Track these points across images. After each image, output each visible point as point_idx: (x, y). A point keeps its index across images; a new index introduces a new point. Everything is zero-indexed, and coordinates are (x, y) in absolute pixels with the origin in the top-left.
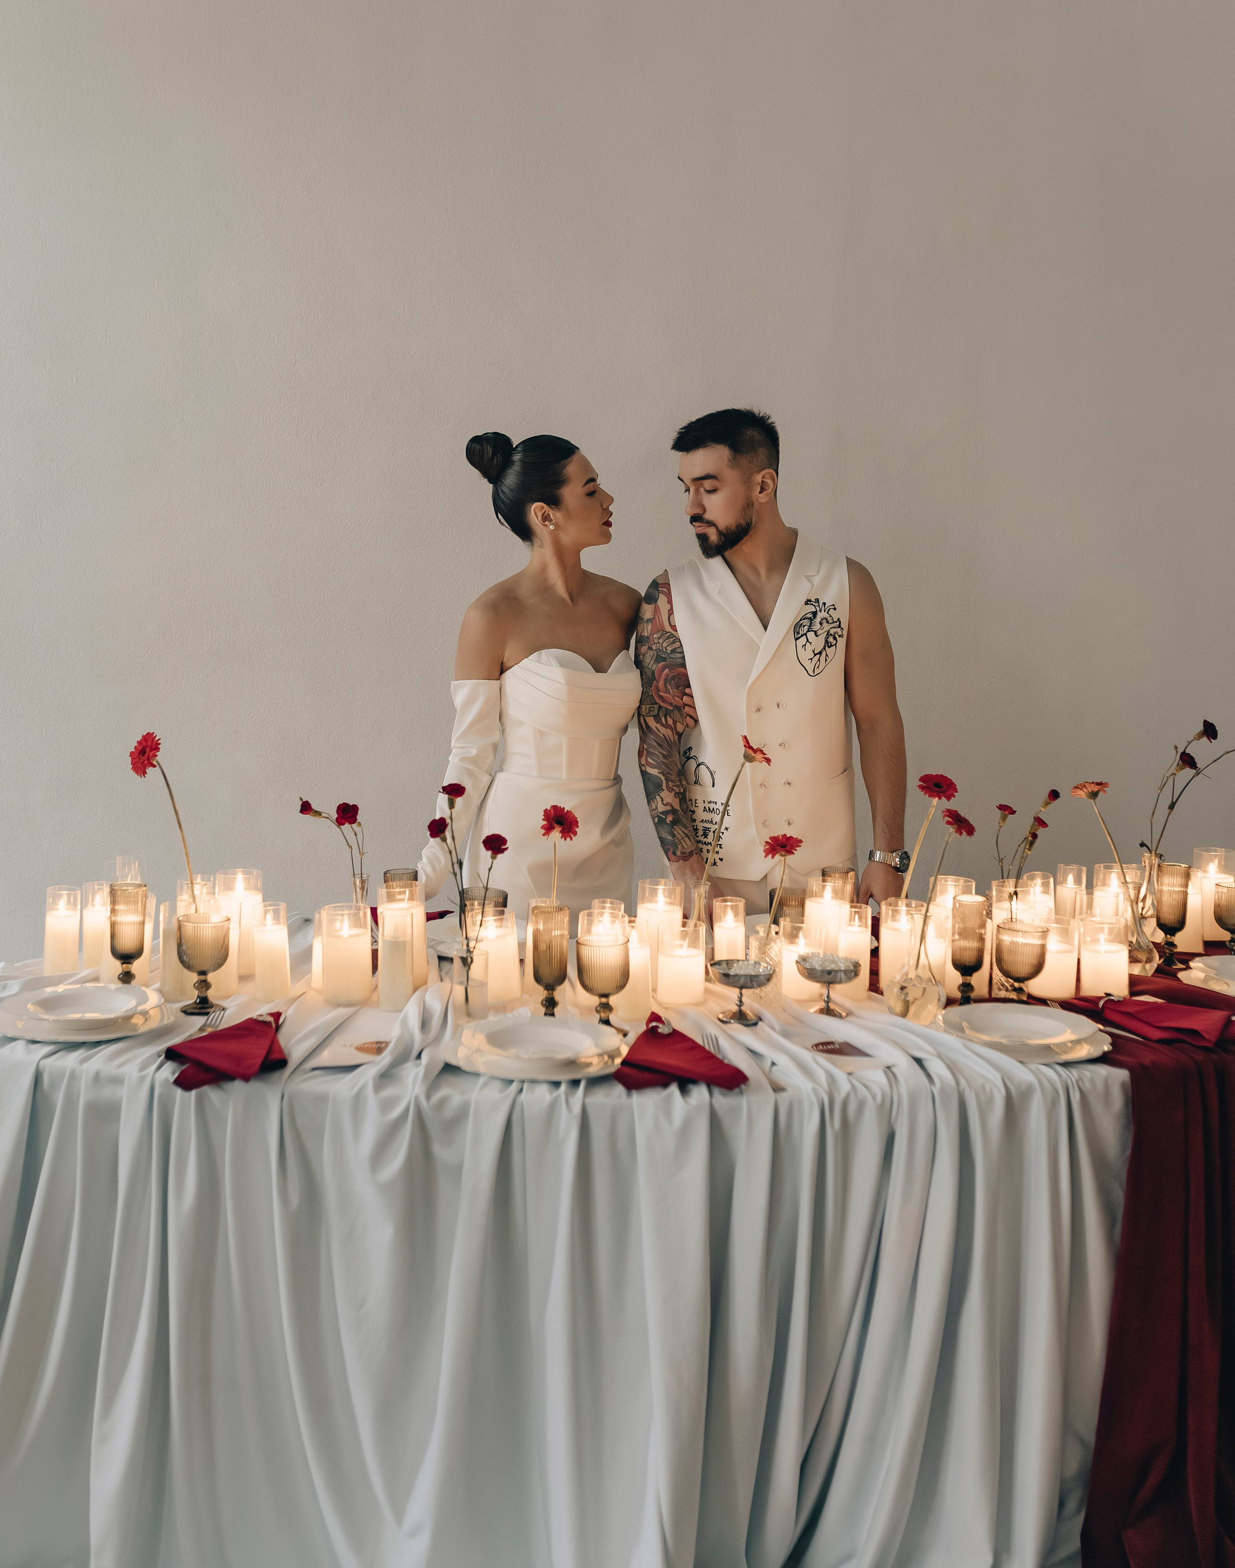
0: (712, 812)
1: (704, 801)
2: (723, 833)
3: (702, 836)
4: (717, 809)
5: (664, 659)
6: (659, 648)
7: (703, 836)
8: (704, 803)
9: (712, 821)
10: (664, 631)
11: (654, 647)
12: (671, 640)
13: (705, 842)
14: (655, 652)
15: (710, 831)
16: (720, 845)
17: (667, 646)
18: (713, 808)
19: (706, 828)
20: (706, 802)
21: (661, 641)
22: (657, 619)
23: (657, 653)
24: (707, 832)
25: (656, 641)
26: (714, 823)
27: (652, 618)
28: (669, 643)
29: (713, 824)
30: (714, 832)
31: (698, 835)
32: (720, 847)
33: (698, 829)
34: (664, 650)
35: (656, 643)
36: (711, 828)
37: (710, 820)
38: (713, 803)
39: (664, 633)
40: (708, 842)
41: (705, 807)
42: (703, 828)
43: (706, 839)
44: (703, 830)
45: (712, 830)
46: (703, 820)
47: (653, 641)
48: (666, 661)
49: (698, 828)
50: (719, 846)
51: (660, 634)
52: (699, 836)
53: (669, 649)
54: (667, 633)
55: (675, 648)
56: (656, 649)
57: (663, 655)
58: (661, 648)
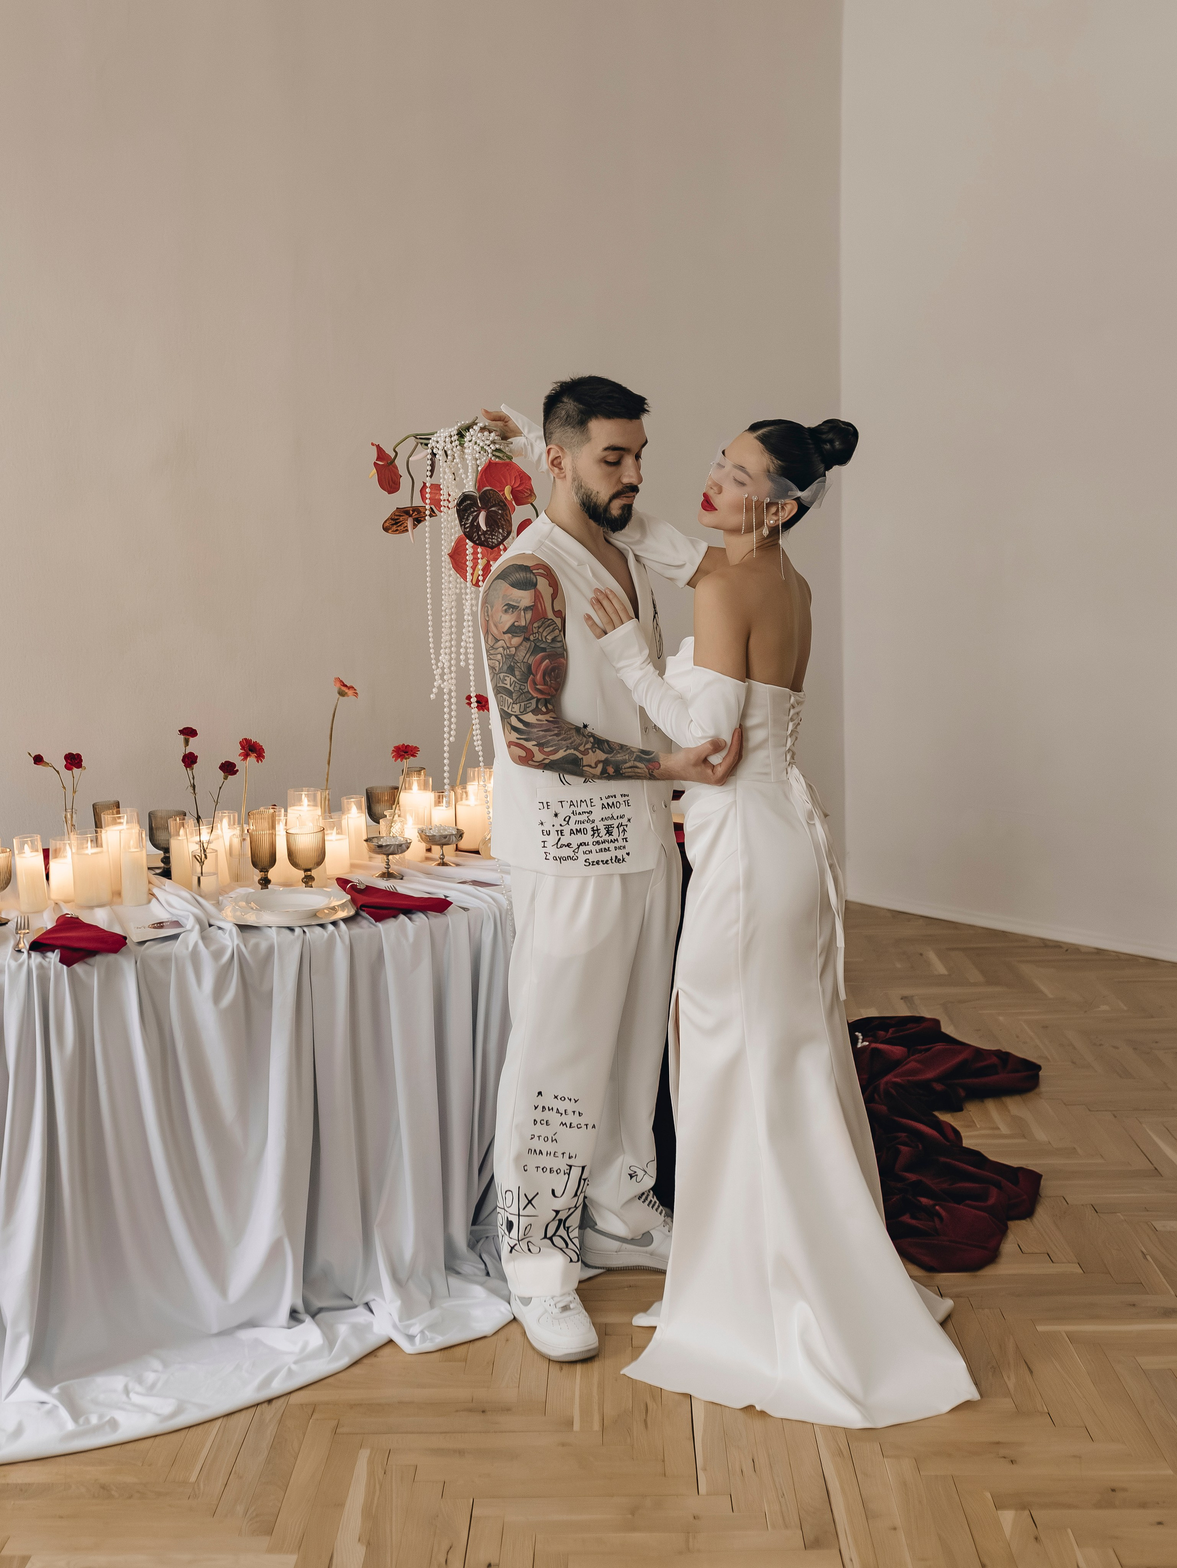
0: (611, 807)
1: (601, 798)
2: (627, 825)
3: (605, 835)
4: (617, 802)
5: (544, 650)
6: (538, 638)
7: (608, 835)
8: (601, 800)
9: (613, 817)
10: (545, 619)
11: (532, 638)
12: (551, 627)
13: (611, 840)
14: (532, 643)
15: (613, 827)
16: (626, 838)
17: (547, 636)
18: (613, 803)
19: (608, 825)
20: (604, 798)
21: (541, 630)
22: (539, 605)
23: (535, 644)
24: (610, 829)
25: (535, 631)
26: (615, 817)
27: (531, 606)
28: (549, 632)
29: (615, 819)
30: (618, 827)
31: (600, 835)
32: (626, 841)
33: (600, 829)
34: (544, 640)
35: (536, 633)
36: (613, 824)
37: (611, 816)
38: (612, 797)
39: (546, 620)
40: (614, 839)
41: (603, 804)
42: (605, 827)
43: (610, 836)
44: (605, 828)
45: (615, 826)
46: (602, 819)
47: (532, 630)
48: (546, 652)
49: (598, 828)
50: (624, 840)
51: (541, 622)
52: (602, 836)
53: (549, 638)
54: (549, 620)
55: (555, 637)
56: (534, 640)
57: (542, 646)
58: (540, 638)
